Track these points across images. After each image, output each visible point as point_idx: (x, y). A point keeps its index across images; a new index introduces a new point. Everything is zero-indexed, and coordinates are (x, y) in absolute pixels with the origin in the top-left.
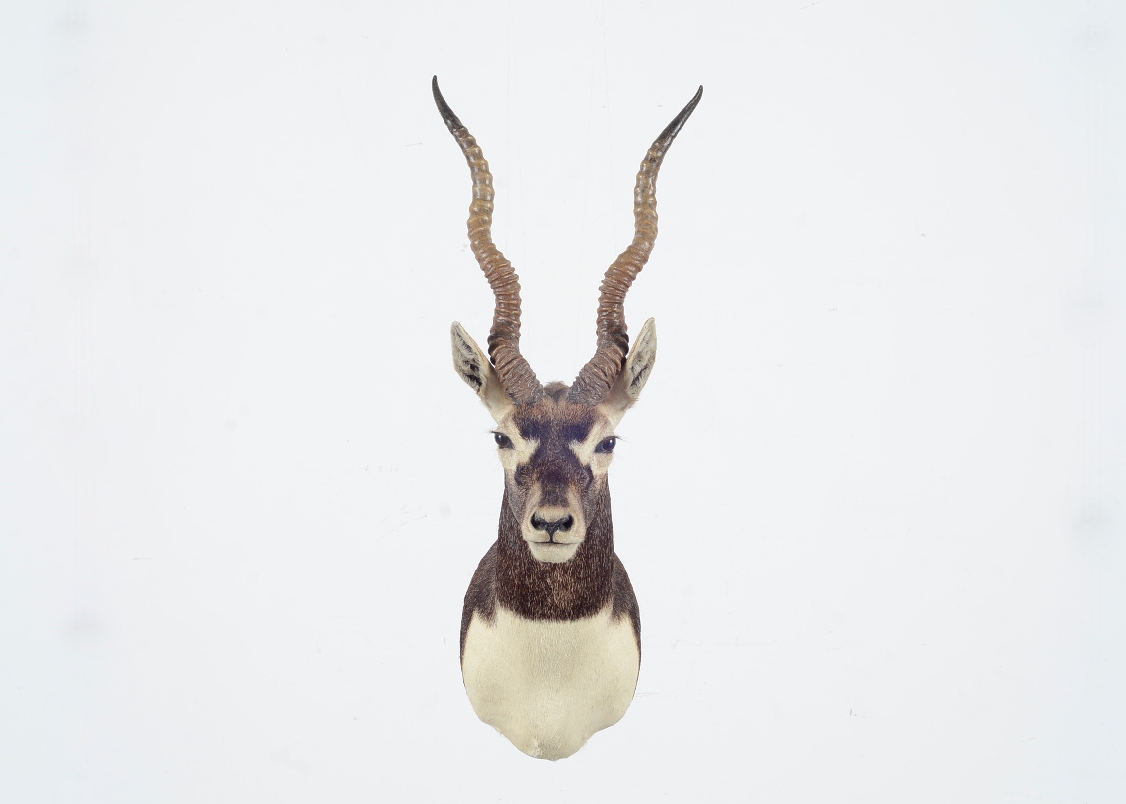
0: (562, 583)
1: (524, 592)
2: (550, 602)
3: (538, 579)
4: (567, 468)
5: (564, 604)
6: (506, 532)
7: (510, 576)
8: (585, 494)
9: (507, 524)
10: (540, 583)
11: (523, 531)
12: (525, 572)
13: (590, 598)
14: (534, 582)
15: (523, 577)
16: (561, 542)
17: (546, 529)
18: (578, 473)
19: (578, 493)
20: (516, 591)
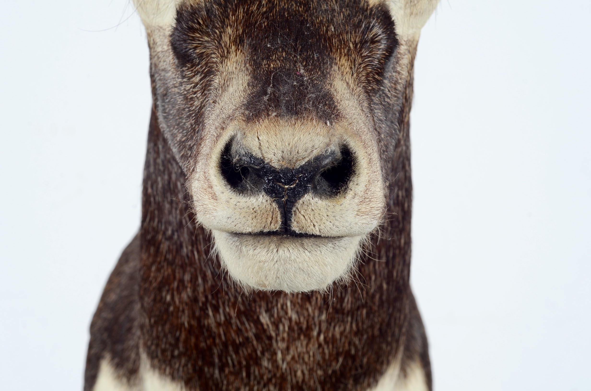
0: (298, 324)
1: (203, 345)
2: (267, 368)
3: (239, 314)
4: (324, 7)
5: (303, 372)
6: (159, 198)
7: (169, 305)
8: (375, 87)
9: (159, 179)
10: (242, 323)
11: (195, 198)
12: (206, 297)
13: (364, 355)
14: (228, 322)
15: (201, 309)
16: (318, 233)
17: (271, 192)
18: (358, 26)
19: (358, 81)
20: (186, 341)
